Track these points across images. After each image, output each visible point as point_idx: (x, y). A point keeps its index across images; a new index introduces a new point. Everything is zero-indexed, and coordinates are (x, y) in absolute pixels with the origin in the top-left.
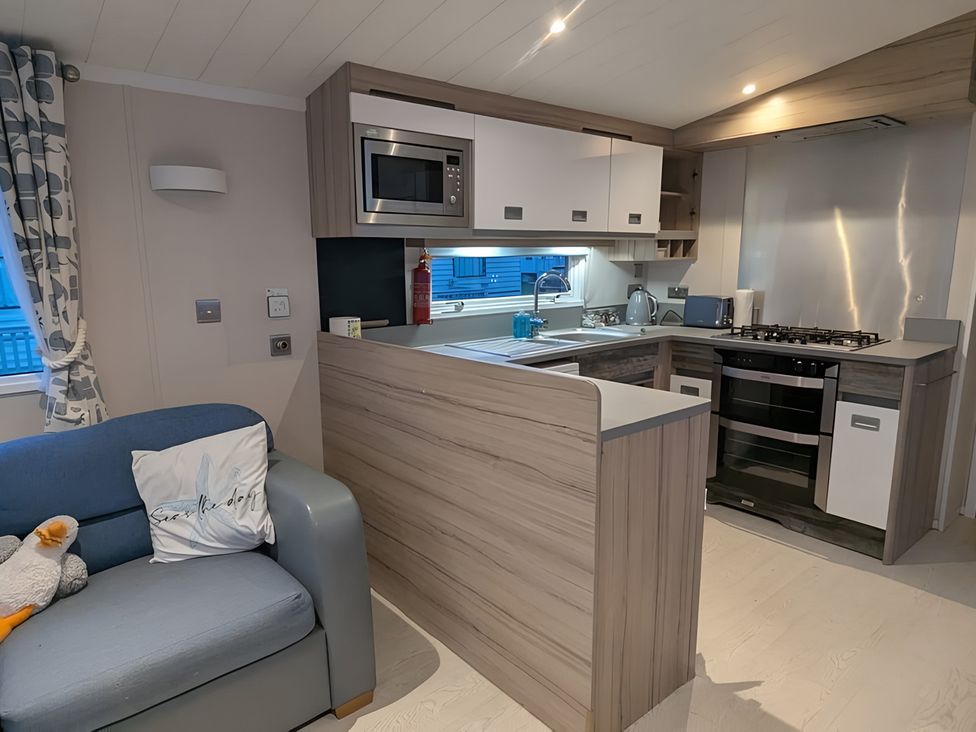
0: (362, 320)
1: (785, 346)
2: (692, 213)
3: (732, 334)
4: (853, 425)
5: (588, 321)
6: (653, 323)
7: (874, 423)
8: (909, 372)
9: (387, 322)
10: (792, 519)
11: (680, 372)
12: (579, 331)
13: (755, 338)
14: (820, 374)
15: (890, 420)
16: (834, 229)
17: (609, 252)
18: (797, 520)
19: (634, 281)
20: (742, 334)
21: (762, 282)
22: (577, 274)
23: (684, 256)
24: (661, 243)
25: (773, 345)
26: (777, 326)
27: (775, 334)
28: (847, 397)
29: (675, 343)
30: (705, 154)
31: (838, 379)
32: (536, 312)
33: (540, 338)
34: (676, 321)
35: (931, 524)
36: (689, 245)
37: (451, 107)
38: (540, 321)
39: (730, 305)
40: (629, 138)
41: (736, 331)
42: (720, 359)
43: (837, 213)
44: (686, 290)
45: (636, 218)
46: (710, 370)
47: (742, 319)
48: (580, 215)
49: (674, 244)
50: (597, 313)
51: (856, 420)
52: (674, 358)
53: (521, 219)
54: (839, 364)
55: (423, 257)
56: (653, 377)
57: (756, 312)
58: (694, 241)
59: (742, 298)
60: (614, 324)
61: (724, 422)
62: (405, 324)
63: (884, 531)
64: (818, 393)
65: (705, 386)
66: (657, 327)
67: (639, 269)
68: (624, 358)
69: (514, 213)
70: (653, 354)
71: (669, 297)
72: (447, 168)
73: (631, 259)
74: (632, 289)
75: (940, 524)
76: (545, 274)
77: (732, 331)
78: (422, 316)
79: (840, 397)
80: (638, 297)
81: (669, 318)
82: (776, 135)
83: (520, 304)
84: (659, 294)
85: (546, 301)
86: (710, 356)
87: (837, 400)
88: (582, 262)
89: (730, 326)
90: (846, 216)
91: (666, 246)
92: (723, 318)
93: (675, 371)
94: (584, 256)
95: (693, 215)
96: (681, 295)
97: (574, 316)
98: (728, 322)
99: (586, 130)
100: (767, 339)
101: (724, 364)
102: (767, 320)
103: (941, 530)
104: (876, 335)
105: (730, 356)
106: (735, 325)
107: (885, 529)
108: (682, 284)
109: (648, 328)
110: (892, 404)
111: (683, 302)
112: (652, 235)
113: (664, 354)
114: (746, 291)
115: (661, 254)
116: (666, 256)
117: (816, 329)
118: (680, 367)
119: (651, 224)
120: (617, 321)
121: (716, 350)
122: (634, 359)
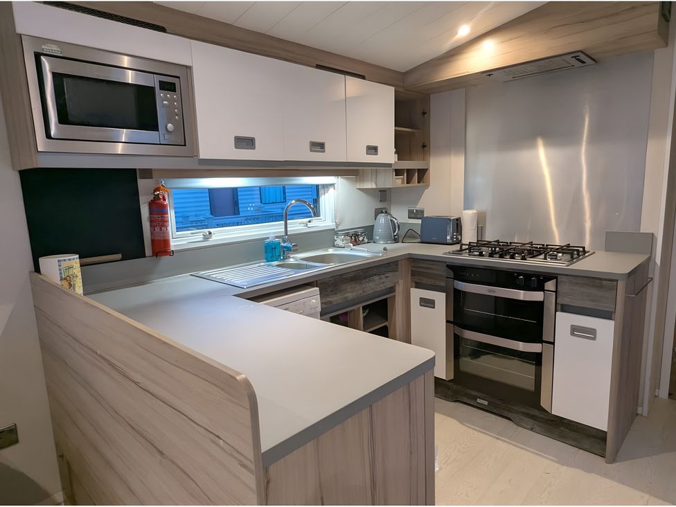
0: (80, 258)
1: (507, 262)
2: (424, 146)
3: (461, 250)
4: (572, 334)
5: (339, 242)
6: (396, 240)
7: (590, 333)
8: (621, 286)
9: (119, 256)
10: (523, 418)
11: (419, 286)
12: (331, 251)
13: (481, 255)
14: (541, 288)
15: (606, 330)
16: (537, 157)
17: (356, 181)
18: (527, 419)
19: (380, 205)
20: (470, 249)
21: (484, 203)
22: (328, 201)
23: (419, 182)
24: (398, 172)
25: (496, 261)
26: (498, 241)
27: (497, 249)
28: (565, 309)
29: (412, 260)
30: (432, 96)
31: (556, 292)
32: (287, 237)
33: (291, 261)
34: (416, 238)
35: (637, 410)
36: (422, 173)
37: (162, 29)
38: (289, 245)
39: (458, 224)
40: (363, 77)
41: (464, 247)
42: (451, 274)
43: (540, 142)
44: (422, 212)
45: (373, 150)
46: (443, 284)
47: (469, 236)
48: (319, 146)
49: (410, 173)
50: (347, 234)
51: (575, 330)
52: (413, 274)
53: (254, 148)
54: (556, 278)
55: (158, 189)
56: (394, 291)
57: (480, 230)
58: (427, 169)
59: (468, 217)
60: (362, 242)
61: (458, 330)
62: (145, 257)
63: (606, 432)
64: (539, 306)
65: (440, 298)
66: (399, 245)
67: (383, 195)
68: (365, 278)
69: (245, 142)
70: (393, 271)
71: (409, 218)
72: (160, 95)
73: (374, 187)
74: (378, 212)
75: (644, 410)
76: (293, 202)
77: (461, 247)
78: (161, 248)
79: (559, 307)
80: (382, 219)
81: (409, 236)
82: (489, 73)
83: (270, 230)
84: (400, 215)
85: (297, 226)
86: (443, 271)
87: (556, 311)
88: (331, 190)
89: (459, 242)
90: (546, 145)
91: (403, 175)
92: (453, 235)
93: (414, 284)
94: (333, 185)
95: (424, 148)
96: (418, 216)
97: (327, 237)
98: (457, 239)
99: (319, 67)
100: (491, 255)
101: (454, 279)
102: (489, 236)
103: (645, 414)
104: (584, 248)
105: (460, 272)
106: (463, 242)
107: (606, 430)
108: (419, 207)
109: (390, 246)
110: (607, 316)
111: (419, 221)
112: (390, 165)
113: (404, 269)
114: (470, 212)
115: (399, 182)
116: (403, 183)
117: (531, 243)
118: (419, 281)
119: (387, 154)
120: (366, 240)
121: (448, 266)
122: (376, 278)
